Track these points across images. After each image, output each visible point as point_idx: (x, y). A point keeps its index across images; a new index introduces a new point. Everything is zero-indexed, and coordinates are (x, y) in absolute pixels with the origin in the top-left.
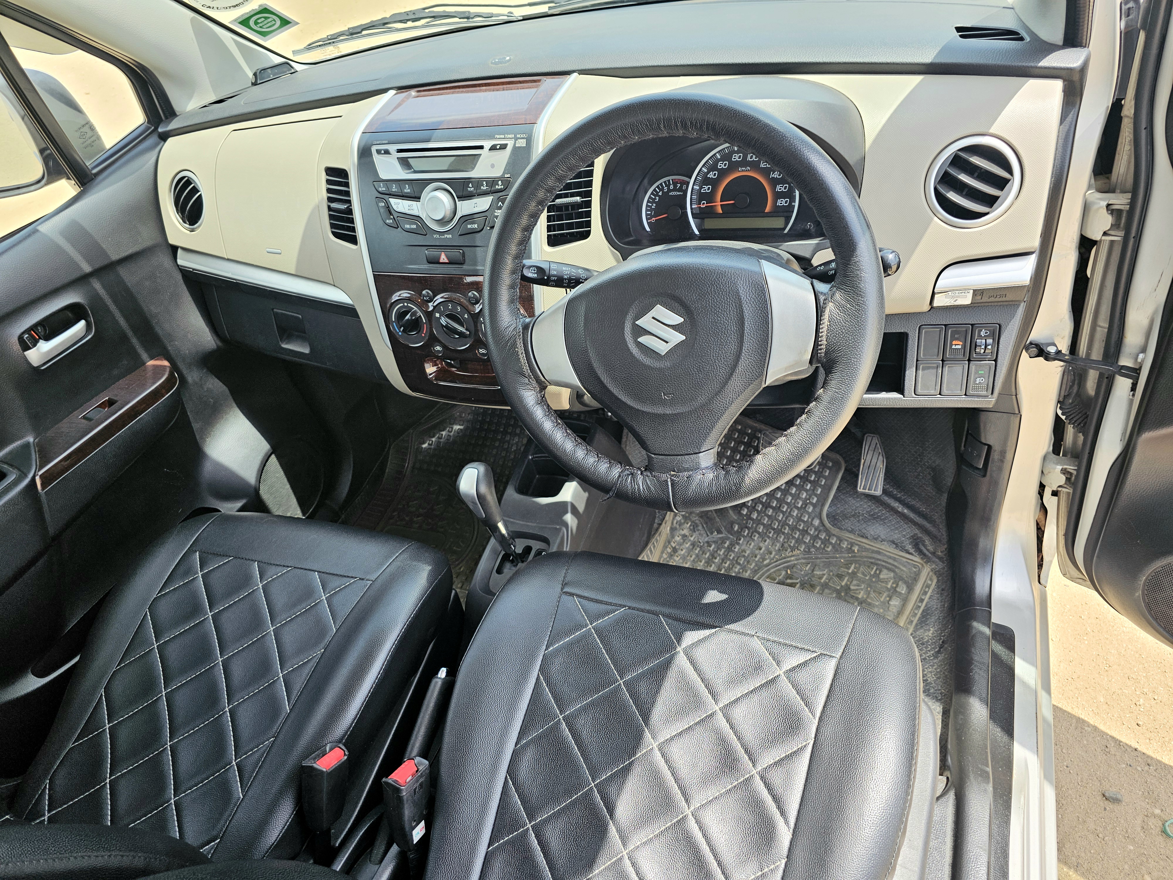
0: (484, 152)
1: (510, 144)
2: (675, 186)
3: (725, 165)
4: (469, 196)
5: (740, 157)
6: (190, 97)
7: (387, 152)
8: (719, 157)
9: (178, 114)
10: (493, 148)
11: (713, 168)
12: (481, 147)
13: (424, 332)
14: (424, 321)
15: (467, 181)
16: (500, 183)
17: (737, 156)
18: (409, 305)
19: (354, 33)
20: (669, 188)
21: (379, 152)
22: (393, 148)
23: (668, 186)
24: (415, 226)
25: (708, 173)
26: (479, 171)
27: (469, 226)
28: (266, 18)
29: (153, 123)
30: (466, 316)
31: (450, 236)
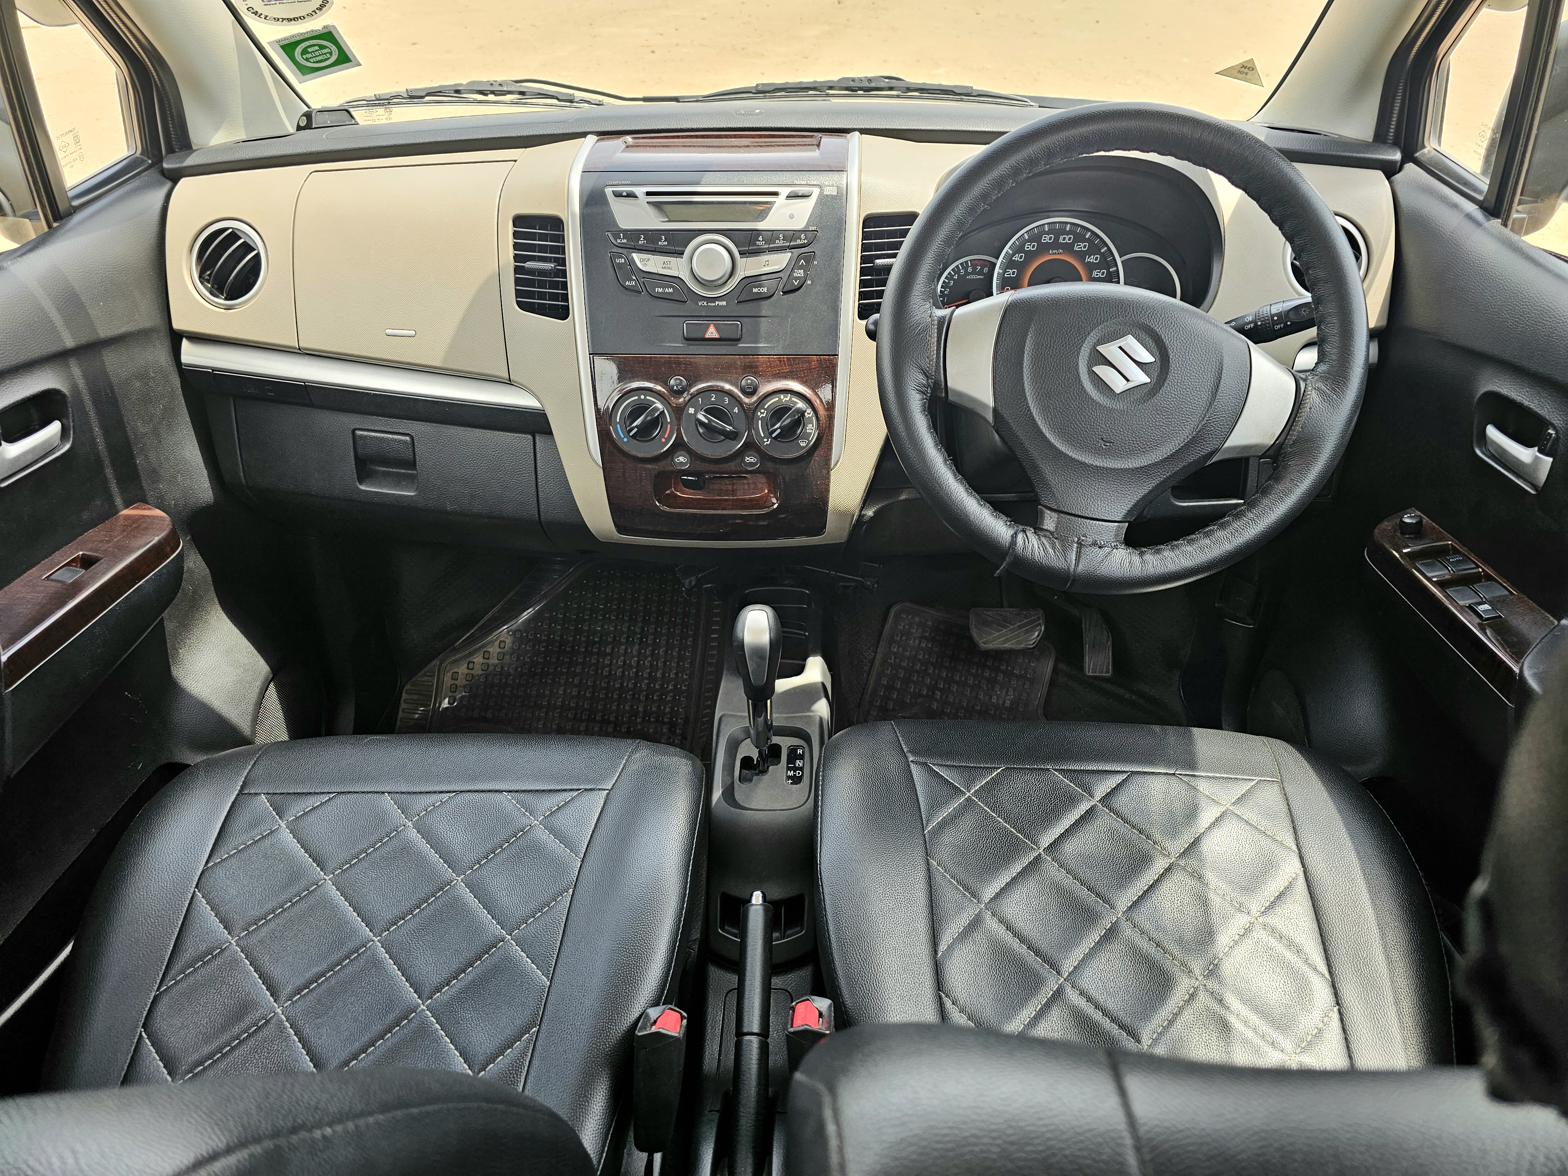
0: (780, 200)
1: (816, 192)
2: (974, 269)
3: (1033, 247)
4: (757, 252)
5: (1050, 239)
6: (217, 127)
7: (631, 195)
8: (1027, 238)
9: (194, 148)
10: (792, 196)
11: (1019, 249)
12: (775, 194)
13: (666, 437)
14: (669, 421)
15: (755, 234)
16: (803, 236)
17: (1048, 237)
18: (648, 398)
19: (414, 97)
20: (966, 271)
21: (618, 195)
22: (640, 191)
23: (966, 268)
24: (671, 290)
25: (1014, 255)
26: (773, 222)
27: (755, 290)
28: (322, 47)
29: (150, 155)
30: (736, 410)
31: (724, 303)
